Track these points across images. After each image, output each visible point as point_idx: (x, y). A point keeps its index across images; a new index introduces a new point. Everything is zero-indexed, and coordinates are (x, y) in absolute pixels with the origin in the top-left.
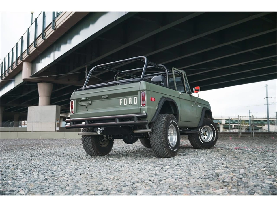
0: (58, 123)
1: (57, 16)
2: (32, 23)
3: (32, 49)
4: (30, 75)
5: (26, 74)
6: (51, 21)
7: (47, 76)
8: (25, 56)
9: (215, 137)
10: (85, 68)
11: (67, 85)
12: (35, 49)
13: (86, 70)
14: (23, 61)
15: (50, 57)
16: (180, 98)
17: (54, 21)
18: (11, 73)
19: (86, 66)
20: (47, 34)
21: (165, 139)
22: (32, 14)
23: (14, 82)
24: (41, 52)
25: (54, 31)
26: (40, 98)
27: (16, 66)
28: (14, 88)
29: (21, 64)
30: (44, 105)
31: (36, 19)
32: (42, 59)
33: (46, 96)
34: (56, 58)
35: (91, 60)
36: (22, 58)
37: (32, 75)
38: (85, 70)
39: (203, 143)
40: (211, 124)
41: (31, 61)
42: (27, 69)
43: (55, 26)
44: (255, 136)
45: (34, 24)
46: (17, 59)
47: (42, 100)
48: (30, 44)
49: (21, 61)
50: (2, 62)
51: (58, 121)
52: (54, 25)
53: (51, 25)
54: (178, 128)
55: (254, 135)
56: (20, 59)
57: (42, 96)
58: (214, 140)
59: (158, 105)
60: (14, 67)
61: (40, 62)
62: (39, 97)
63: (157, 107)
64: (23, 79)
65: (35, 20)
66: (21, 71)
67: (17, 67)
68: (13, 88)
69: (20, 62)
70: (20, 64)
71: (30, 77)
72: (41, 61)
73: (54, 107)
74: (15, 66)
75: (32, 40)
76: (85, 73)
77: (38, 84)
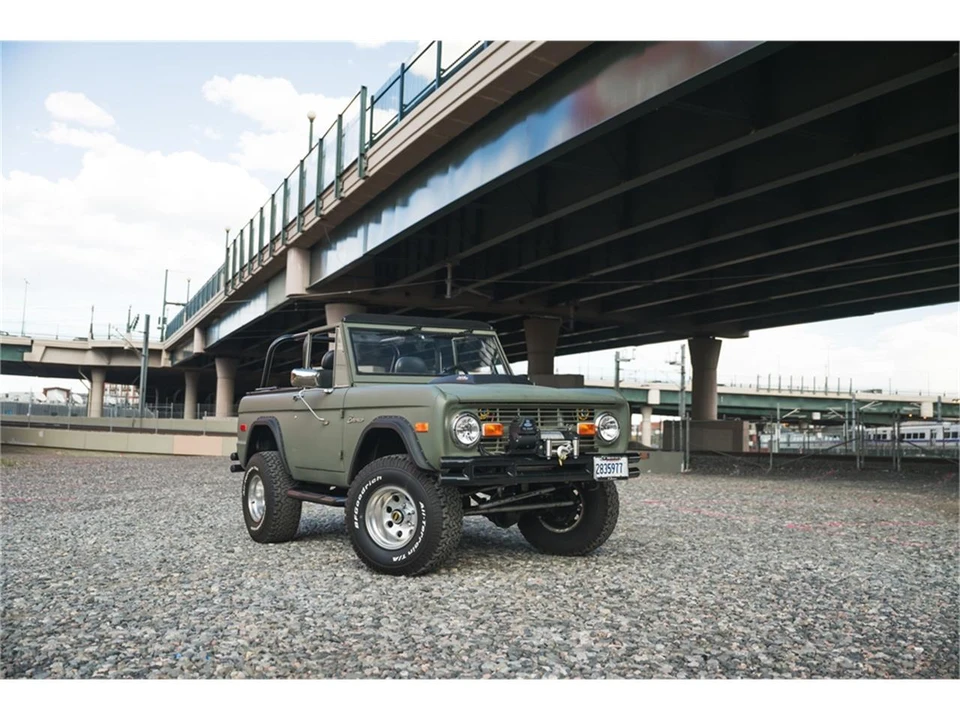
1: (372, 143)
2: (311, 150)
3: (311, 219)
4: (307, 285)
5: (295, 281)
6: (356, 155)
7: (349, 292)
8: (294, 234)
10: (446, 269)
11: (405, 307)
12: (318, 219)
13: (449, 277)
14: (289, 247)
15: (356, 236)
17: (362, 155)
18: (258, 273)
19: (449, 266)
20: (347, 185)
22: (312, 120)
23: (265, 294)
24: (334, 227)
25: (362, 181)
27: (271, 258)
28: (265, 314)
29: (284, 255)
31: (321, 140)
32: (336, 244)
34: (369, 249)
35: (461, 251)
36: (285, 239)
37: (310, 283)
38: (446, 277)
41: (308, 246)
42: (300, 268)
43: (366, 168)
44: (901, 467)
45: (316, 152)
46: (273, 240)
48: (307, 204)
49: (284, 247)
50: (235, 241)
52: (364, 166)
53: (357, 166)
55: (899, 466)
56: (280, 241)
60: (265, 258)
61: (330, 249)
64: (287, 294)
65: (318, 141)
66: (283, 270)
67: (273, 260)
68: (263, 313)
69: (279, 247)
70: (280, 254)
71: (307, 289)
72: (333, 246)
74: (267, 258)
75: (311, 195)
76: (446, 286)
77: (327, 307)
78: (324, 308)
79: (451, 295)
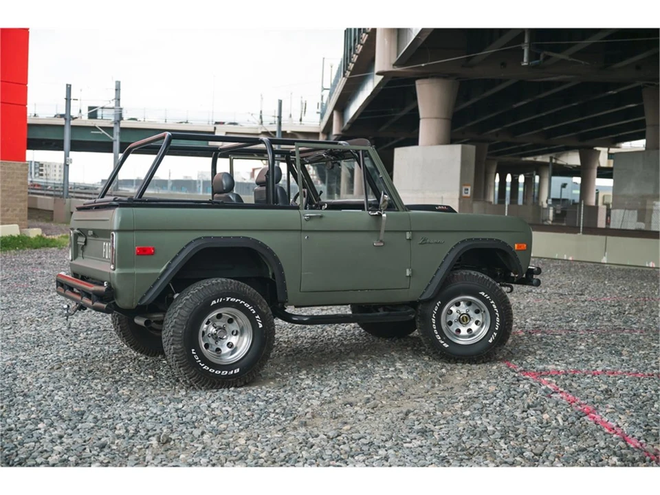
0: (469, 195)
4: (394, 60)
7: (423, 65)
9: (496, 331)
13: (526, 41)
16: (301, 231)
21: (180, 346)
26: (422, 123)
28: (372, 93)
30: (431, 145)
33: (436, 118)
38: (523, 41)
39: (446, 345)
40: (483, 294)
42: (386, 42)
47: (427, 128)
51: (467, 190)
54: (256, 314)
57: (427, 118)
58: (490, 341)
59: (172, 261)
62: (421, 121)
63: (164, 267)
64: (376, 72)
67: (368, 37)
71: (394, 65)
73: (457, 149)
76: (523, 50)
77: (418, 82)
78: (414, 83)
79: (530, 59)
